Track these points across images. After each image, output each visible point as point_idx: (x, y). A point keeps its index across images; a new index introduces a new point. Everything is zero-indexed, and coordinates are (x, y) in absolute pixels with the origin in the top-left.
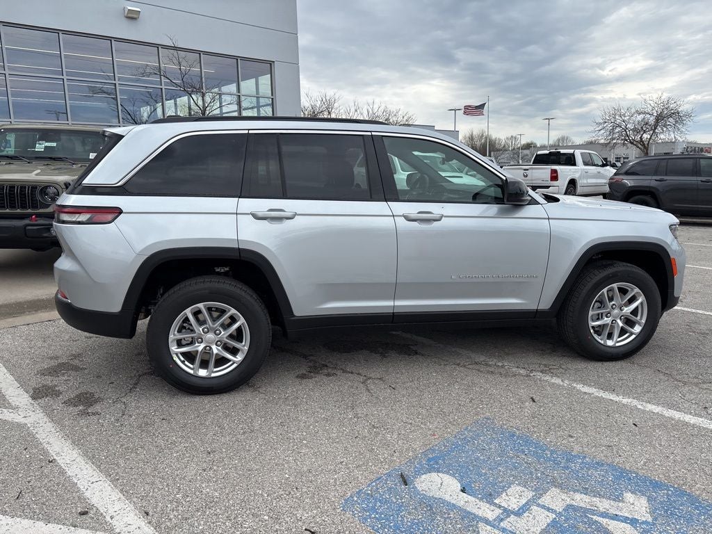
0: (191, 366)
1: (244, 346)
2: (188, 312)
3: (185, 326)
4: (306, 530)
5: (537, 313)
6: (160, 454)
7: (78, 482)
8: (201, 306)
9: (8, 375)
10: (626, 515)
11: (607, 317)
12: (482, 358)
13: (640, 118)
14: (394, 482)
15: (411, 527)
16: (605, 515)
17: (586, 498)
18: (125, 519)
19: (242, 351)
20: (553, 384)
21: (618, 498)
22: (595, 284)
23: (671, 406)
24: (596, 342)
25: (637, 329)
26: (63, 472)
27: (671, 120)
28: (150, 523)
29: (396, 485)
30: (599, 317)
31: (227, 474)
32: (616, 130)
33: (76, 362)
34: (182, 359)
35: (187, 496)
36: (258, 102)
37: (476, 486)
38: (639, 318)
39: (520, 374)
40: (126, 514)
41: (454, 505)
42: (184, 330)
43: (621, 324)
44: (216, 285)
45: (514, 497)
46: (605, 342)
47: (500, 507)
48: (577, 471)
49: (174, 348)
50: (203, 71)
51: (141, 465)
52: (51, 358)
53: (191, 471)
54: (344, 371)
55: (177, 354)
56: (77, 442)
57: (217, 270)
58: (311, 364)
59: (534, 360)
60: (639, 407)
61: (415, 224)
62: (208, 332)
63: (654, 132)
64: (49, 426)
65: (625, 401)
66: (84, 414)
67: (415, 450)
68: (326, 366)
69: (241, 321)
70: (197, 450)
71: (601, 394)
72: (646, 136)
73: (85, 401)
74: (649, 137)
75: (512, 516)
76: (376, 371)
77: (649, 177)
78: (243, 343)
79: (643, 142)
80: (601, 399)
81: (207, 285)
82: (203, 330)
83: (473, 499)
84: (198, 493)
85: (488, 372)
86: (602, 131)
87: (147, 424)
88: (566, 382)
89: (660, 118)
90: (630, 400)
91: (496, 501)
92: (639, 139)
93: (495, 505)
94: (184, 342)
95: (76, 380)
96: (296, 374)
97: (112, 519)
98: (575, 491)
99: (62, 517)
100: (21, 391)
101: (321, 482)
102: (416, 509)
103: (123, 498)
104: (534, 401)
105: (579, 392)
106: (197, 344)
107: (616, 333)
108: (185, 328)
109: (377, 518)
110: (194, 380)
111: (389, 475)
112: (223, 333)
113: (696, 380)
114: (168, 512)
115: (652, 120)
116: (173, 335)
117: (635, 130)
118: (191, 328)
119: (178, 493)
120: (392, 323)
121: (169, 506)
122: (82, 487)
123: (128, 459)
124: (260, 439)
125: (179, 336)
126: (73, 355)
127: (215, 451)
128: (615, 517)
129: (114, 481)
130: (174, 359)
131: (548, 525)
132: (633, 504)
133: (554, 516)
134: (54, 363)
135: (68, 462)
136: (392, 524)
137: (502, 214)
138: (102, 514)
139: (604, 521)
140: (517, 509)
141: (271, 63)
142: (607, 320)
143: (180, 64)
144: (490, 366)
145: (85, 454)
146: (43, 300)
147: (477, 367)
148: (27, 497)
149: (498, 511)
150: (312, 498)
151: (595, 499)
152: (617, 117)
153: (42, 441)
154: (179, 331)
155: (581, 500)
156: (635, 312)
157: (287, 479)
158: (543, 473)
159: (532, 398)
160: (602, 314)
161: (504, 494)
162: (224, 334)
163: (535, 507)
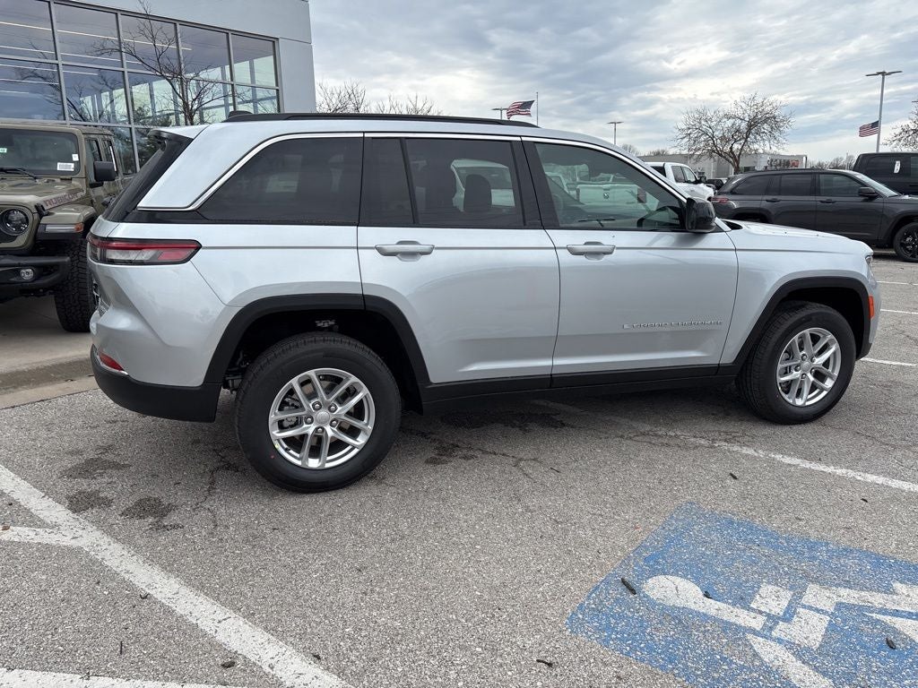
0: (298, 455)
1: (367, 424)
2: (294, 382)
3: (290, 402)
4: (538, 661)
5: (718, 369)
6: (294, 576)
7: (198, 622)
8: (312, 373)
9: (19, 479)
10: (908, 609)
11: (796, 370)
12: (648, 428)
13: (729, 123)
14: (617, 591)
15: (667, 646)
16: (884, 611)
17: (854, 593)
18: (292, 668)
19: (365, 431)
20: (747, 455)
21: (889, 590)
22: (785, 331)
23: (895, 476)
24: (784, 402)
25: (829, 383)
26: (169, 612)
27: (765, 126)
28: (328, 669)
29: (621, 594)
30: (786, 371)
31: (397, 596)
32: (702, 139)
33: (110, 457)
34: (286, 446)
35: (361, 629)
36: (254, 94)
37: (719, 589)
38: (830, 370)
39: (702, 446)
40: (289, 661)
41: (705, 615)
42: (286, 408)
43: (812, 379)
44: (333, 345)
45: (772, 599)
46: (794, 401)
47: (761, 612)
48: (827, 561)
49: (276, 433)
50: (181, 48)
51: (275, 592)
52: (72, 453)
53: (348, 595)
54: (485, 452)
55: (278, 440)
56: (169, 567)
57: (319, 325)
58: (436, 444)
59: (709, 426)
60: (859, 478)
61: (582, 258)
62: (320, 408)
63: (746, 141)
64: (117, 548)
65: (840, 472)
66: (159, 527)
67: (623, 548)
68: (458, 446)
69: (363, 393)
70: (341, 568)
71: (807, 465)
72: (736, 146)
73: (151, 510)
74: (740, 147)
75: (781, 623)
76: (525, 449)
77: (760, 197)
78: (365, 421)
79: (733, 153)
80: (811, 472)
81: (322, 345)
82: (313, 405)
83: (725, 605)
84: (372, 625)
85: (663, 444)
86: (686, 140)
87: (255, 537)
88: (760, 452)
89: (753, 124)
90: (844, 471)
91: (753, 605)
92: (728, 150)
93: (753, 610)
94: (286, 424)
95: (124, 481)
96: (425, 458)
97: (272, 668)
98: (838, 585)
99: (200, 673)
100: (50, 502)
101: (526, 599)
102: (661, 623)
103: (274, 639)
104: (735, 478)
105: (782, 464)
106: (305, 426)
107: (806, 389)
108: (287, 404)
109: (620, 639)
110: (304, 474)
111: (606, 582)
112: (339, 408)
113: (904, 443)
114: (345, 652)
115: (744, 125)
116: (274, 416)
117: (723, 138)
118: (296, 404)
119: (345, 626)
120: (550, 387)
121: (342, 643)
122: (207, 629)
123: (253, 585)
124: (418, 548)
125: (281, 416)
126: (99, 448)
127: (366, 568)
128: (896, 613)
129: (249, 616)
130: (276, 446)
131: (827, 630)
132: (908, 596)
133: (829, 618)
134: (77, 460)
135: (170, 595)
136: (642, 645)
137: (682, 244)
138: (254, 664)
139: (887, 619)
140: (781, 614)
141: (274, 41)
142: (795, 374)
143: (154, 38)
144: (660, 436)
145: (189, 583)
146: (24, 372)
147: (646, 439)
148: (134, 651)
149: (761, 619)
150: (525, 619)
151: (863, 593)
152: (703, 123)
153: (118, 570)
154: (280, 409)
155: (849, 596)
156: (826, 364)
157: (480, 597)
158: (789, 567)
159: (731, 474)
160: (790, 367)
161: (758, 597)
162: (341, 410)
163: (801, 609)
